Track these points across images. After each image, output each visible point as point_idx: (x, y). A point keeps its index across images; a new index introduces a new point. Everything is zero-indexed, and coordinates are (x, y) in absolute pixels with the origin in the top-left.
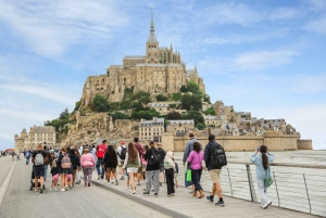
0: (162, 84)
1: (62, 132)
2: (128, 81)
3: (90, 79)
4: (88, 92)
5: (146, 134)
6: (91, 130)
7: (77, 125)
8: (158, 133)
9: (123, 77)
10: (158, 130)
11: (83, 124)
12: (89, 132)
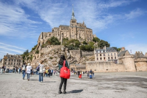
0: (83, 37)
4: (41, 40)
5: (101, 58)
6: (53, 57)
7: (40, 54)
8: (112, 58)
9: (62, 33)
10: (112, 55)
11: (45, 53)
12: (51, 58)
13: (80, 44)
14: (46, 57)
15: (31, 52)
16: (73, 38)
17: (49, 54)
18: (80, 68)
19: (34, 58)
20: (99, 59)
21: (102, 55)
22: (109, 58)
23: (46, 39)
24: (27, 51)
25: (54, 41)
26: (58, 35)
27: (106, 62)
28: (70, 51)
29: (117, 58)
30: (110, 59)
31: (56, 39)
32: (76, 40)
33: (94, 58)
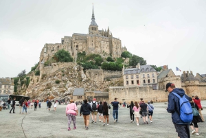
0: (107, 51)
1: (22, 84)
2: (80, 48)
3: (47, 46)
4: (45, 55)
5: (133, 82)
6: (60, 80)
7: (40, 76)
8: (149, 81)
9: (76, 44)
10: (148, 77)
11: (48, 74)
12: (58, 82)
13: (102, 61)
14: (49, 81)
15: (30, 73)
16: (93, 52)
17: (54, 76)
18: (100, 97)
19: (31, 82)
20: (130, 83)
21: (135, 76)
22: (144, 81)
23: (52, 55)
24: (24, 72)
25: (62, 57)
26: (70, 48)
27: (140, 88)
28: (87, 71)
29: (156, 82)
30: (147, 82)
31: (67, 54)
32: (97, 56)
33: (123, 82)
